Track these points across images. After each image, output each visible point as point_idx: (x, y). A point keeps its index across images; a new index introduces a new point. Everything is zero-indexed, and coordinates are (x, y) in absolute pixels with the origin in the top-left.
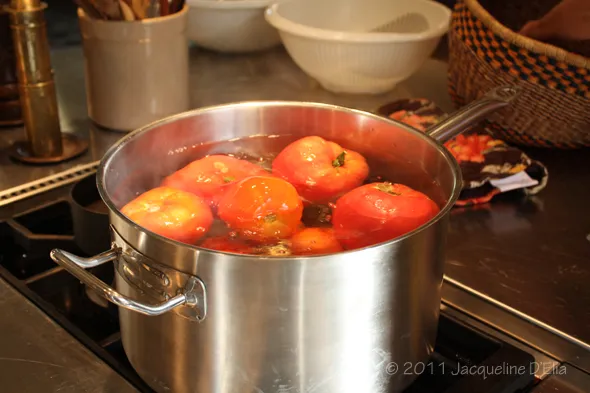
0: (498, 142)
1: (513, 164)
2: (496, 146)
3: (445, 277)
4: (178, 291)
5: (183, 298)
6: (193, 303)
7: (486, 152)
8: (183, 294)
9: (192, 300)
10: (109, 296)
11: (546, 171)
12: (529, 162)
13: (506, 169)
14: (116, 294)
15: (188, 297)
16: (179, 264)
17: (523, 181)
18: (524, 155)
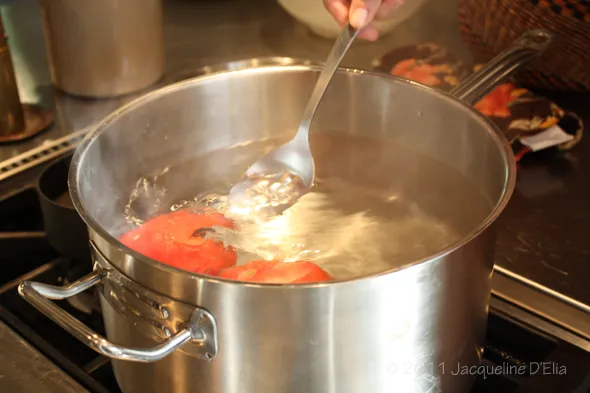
0: (523, 91)
1: (544, 117)
2: (521, 96)
3: (496, 267)
4: (181, 327)
5: (188, 334)
6: (202, 339)
7: (510, 104)
8: (187, 328)
9: (199, 335)
10: (96, 346)
11: (581, 123)
12: (561, 113)
13: (535, 124)
14: (104, 342)
15: (194, 332)
16: (176, 292)
17: (556, 138)
18: (554, 106)
